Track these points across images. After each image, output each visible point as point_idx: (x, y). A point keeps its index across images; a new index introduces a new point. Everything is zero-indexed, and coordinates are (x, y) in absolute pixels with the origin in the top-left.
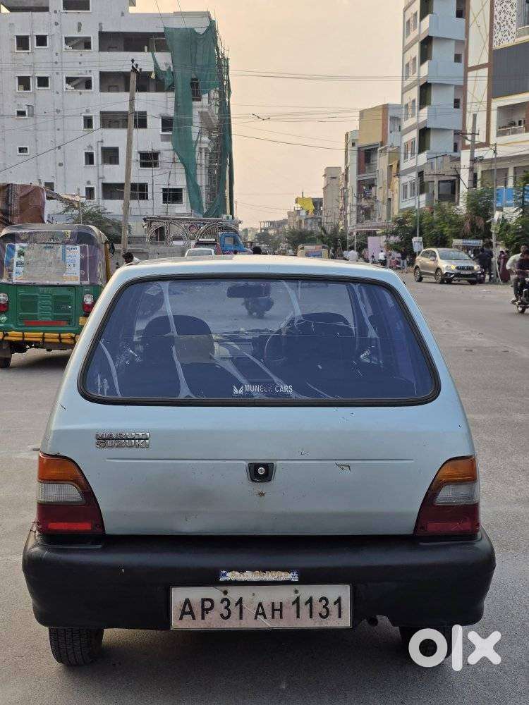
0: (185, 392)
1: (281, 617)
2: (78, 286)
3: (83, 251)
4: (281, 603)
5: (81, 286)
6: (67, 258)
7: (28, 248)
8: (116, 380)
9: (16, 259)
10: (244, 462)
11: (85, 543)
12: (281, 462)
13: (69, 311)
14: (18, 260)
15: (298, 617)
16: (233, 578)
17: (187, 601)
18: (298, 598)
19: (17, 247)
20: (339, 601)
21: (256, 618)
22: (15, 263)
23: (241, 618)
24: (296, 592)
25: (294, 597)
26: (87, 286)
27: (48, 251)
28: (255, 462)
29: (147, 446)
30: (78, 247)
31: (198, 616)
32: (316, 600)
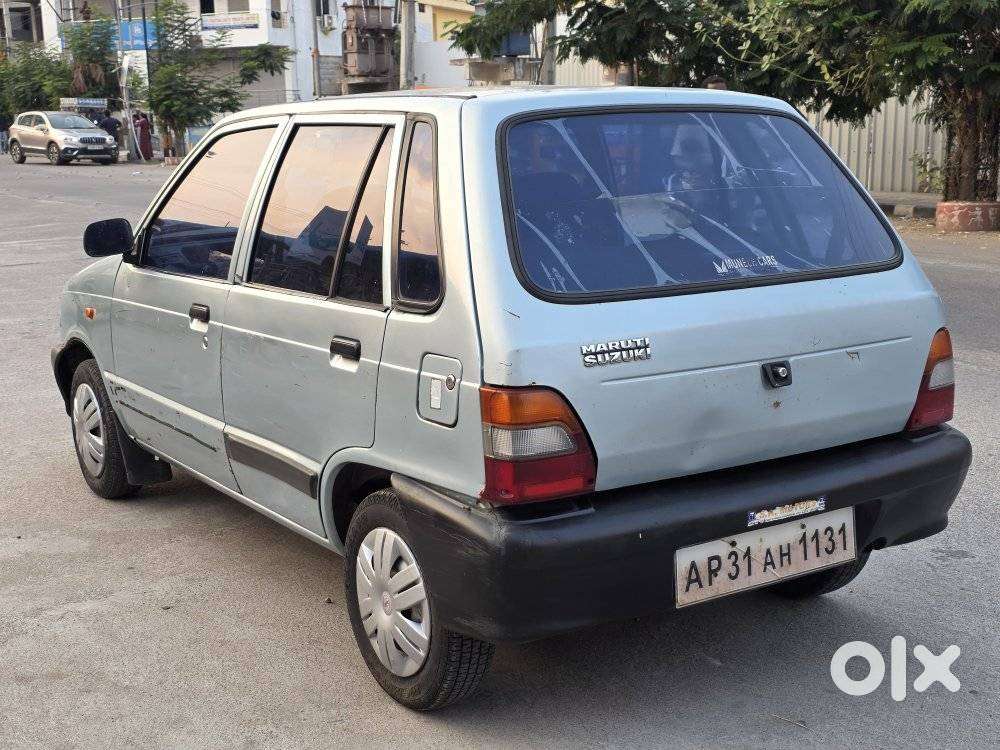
0: (662, 278)
1: (790, 563)
4: (789, 545)
8: (567, 266)
10: (757, 364)
11: (570, 509)
12: (795, 358)
15: (806, 558)
16: (761, 521)
17: (693, 565)
18: (805, 534)
20: (843, 530)
21: (765, 570)
23: (750, 574)
24: (803, 526)
25: (801, 533)
28: (771, 361)
29: (648, 357)
31: (705, 582)
32: (821, 532)
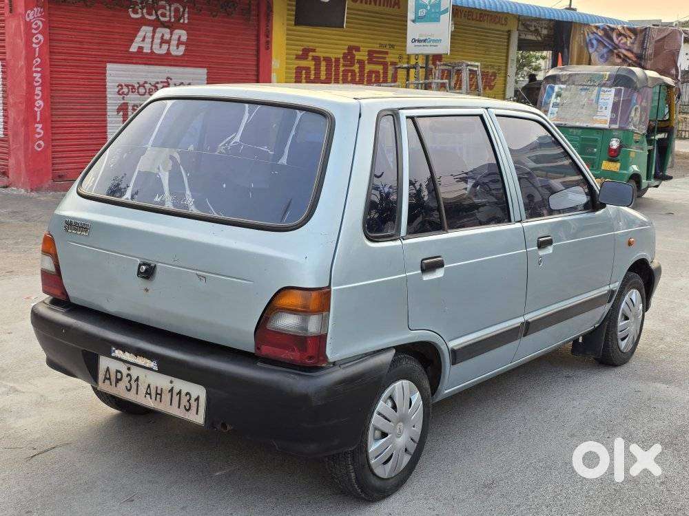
1: (161, 401)
2: (606, 129)
3: (618, 94)
4: (162, 389)
5: (610, 130)
6: (600, 101)
7: (566, 90)
9: (553, 100)
10: (138, 260)
12: (161, 265)
13: (594, 154)
14: (555, 101)
15: (171, 404)
17: (108, 369)
18: (173, 388)
19: (557, 88)
20: (197, 399)
21: (145, 396)
22: (551, 105)
23: (137, 393)
24: (172, 382)
25: (170, 386)
26: (616, 129)
27: (583, 93)
30: (613, 90)
31: (114, 383)
32: (183, 393)
